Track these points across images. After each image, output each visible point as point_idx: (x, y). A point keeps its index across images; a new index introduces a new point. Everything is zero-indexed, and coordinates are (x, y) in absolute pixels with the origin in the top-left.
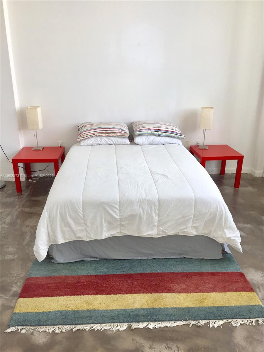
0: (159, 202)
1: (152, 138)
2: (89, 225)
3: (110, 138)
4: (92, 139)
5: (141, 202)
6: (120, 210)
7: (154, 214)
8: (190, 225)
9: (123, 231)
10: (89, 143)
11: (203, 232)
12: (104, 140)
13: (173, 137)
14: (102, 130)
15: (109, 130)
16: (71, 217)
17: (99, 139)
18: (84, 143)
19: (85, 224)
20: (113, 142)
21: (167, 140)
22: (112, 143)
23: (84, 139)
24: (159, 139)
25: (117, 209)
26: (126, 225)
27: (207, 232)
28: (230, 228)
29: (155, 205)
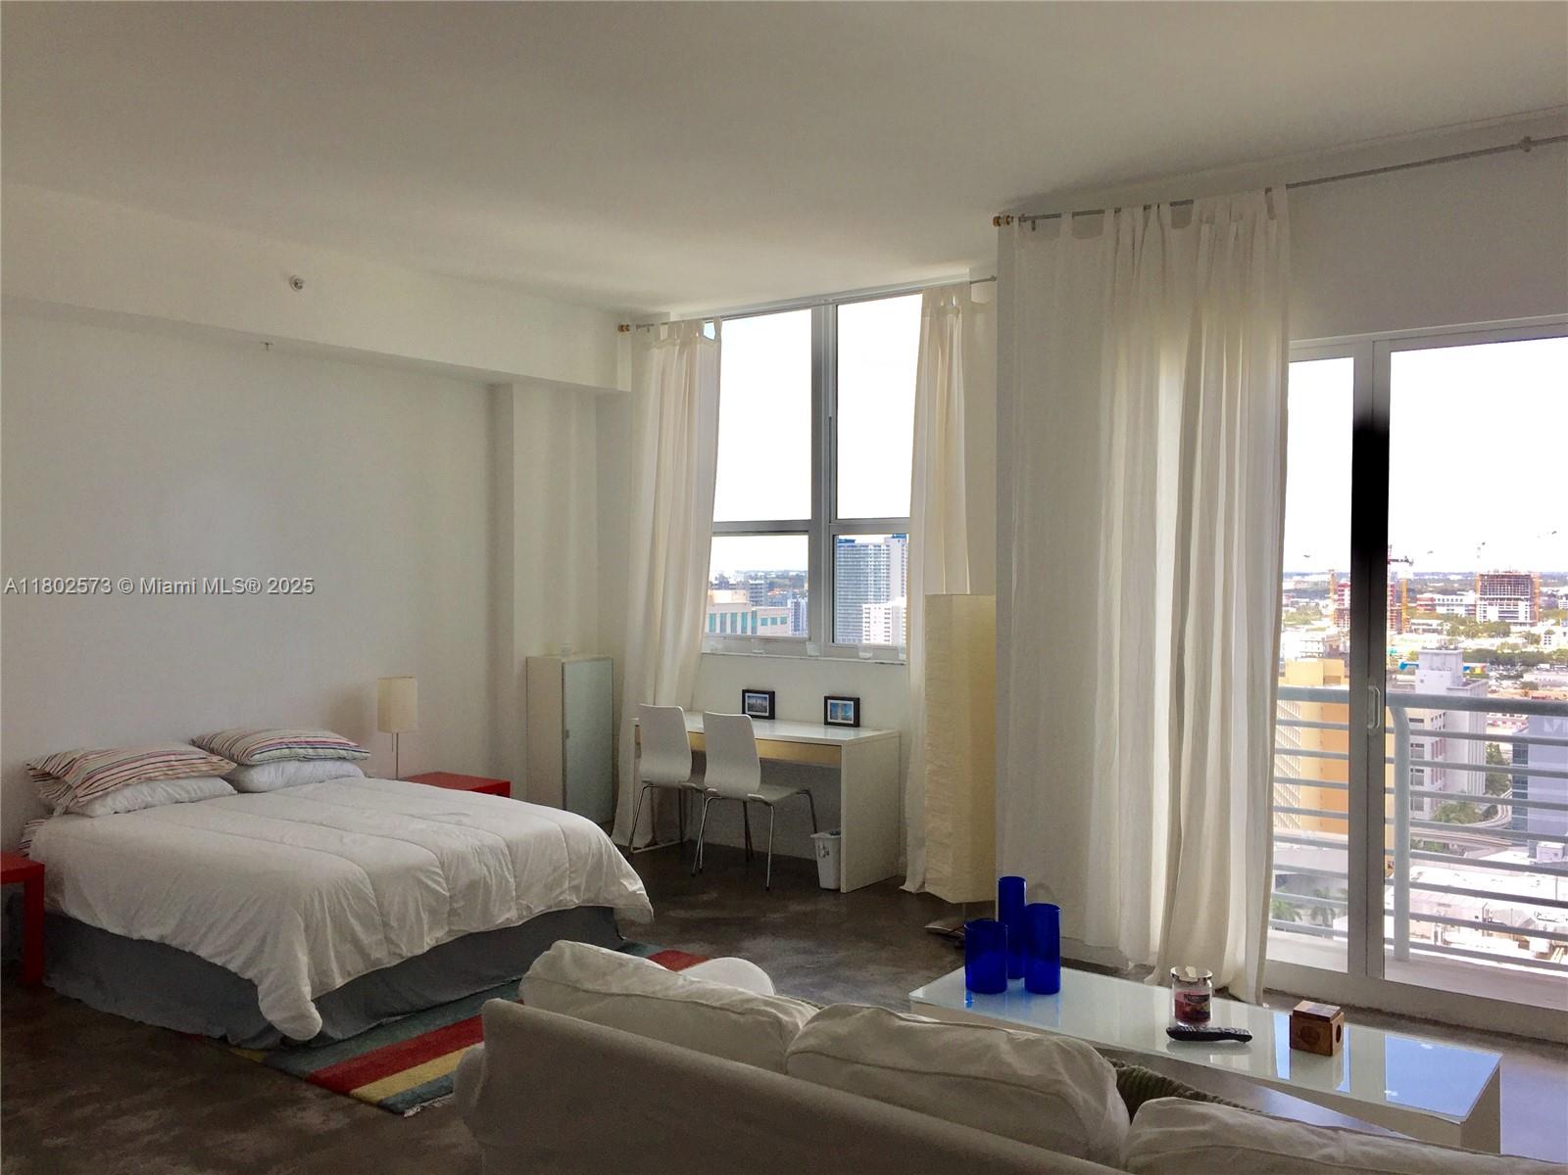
0: (508, 847)
1: (292, 767)
2: (394, 924)
3: (181, 782)
4: (127, 792)
5: (479, 852)
6: (447, 879)
7: (506, 873)
8: (566, 885)
9: (454, 928)
10: (119, 807)
11: (586, 897)
12: (162, 790)
13: (344, 759)
14: (153, 760)
15: (173, 758)
16: (358, 917)
17: (145, 789)
18: (105, 806)
19: (386, 925)
20: (188, 792)
21: (330, 767)
22: (185, 796)
23: (100, 796)
24: (308, 768)
25: (438, 874)
26: (459, 911)
27: (591, 895)
28: (628, 876)
29: (503, 854)
